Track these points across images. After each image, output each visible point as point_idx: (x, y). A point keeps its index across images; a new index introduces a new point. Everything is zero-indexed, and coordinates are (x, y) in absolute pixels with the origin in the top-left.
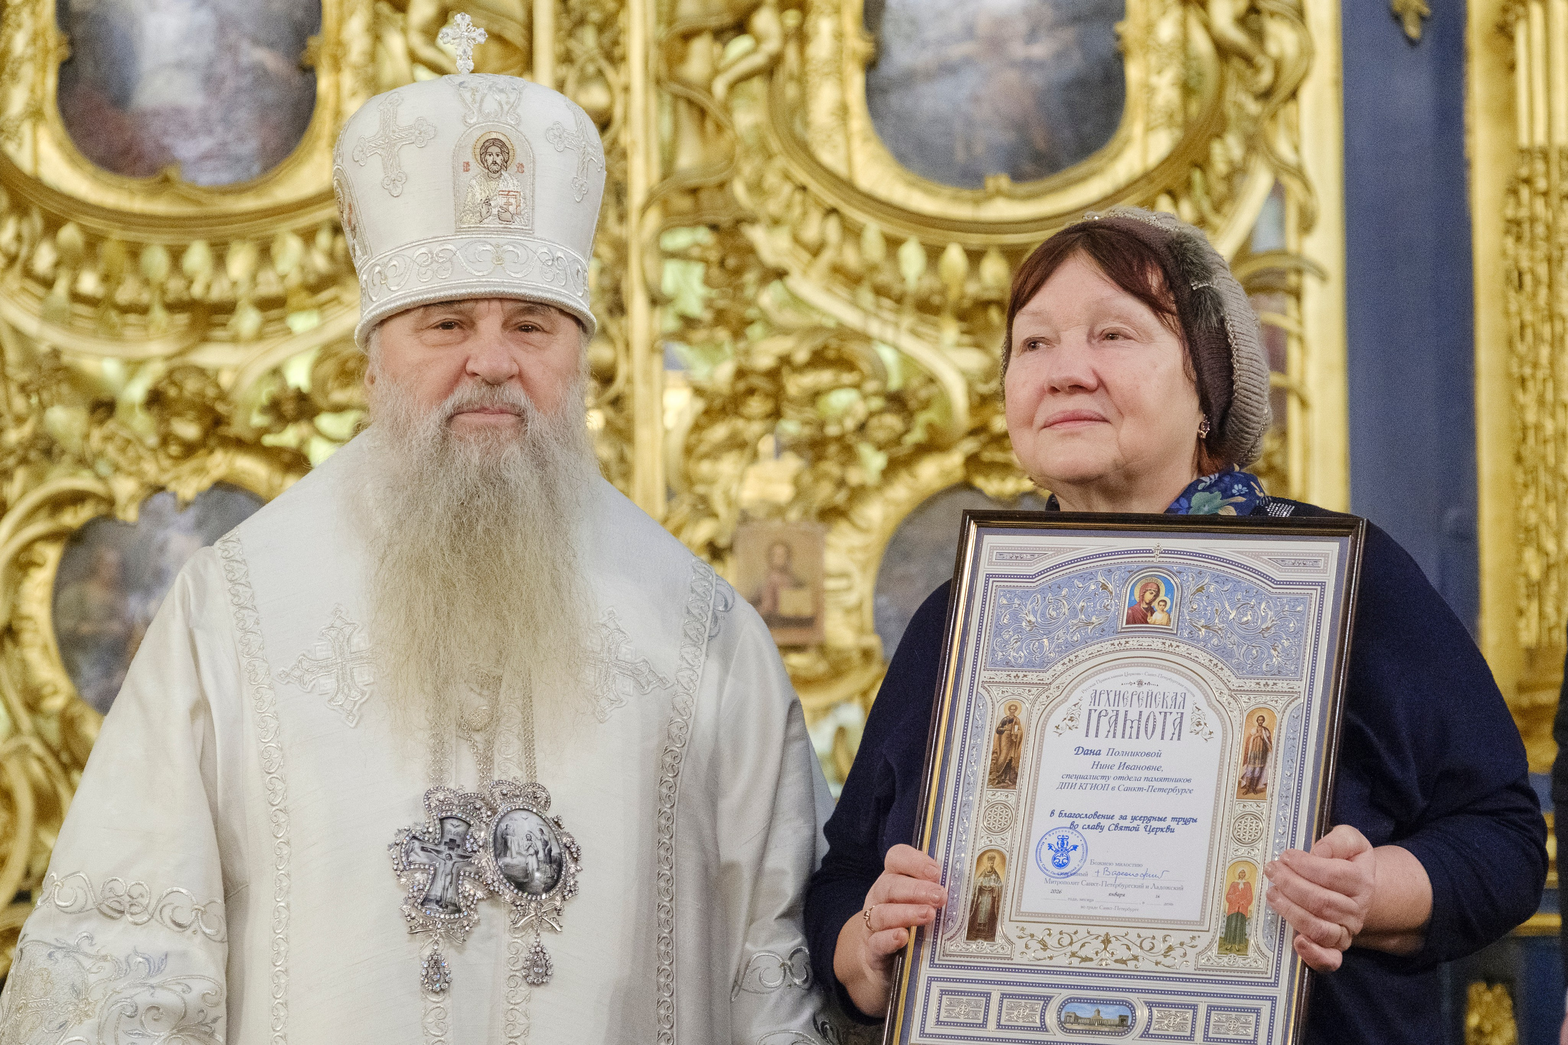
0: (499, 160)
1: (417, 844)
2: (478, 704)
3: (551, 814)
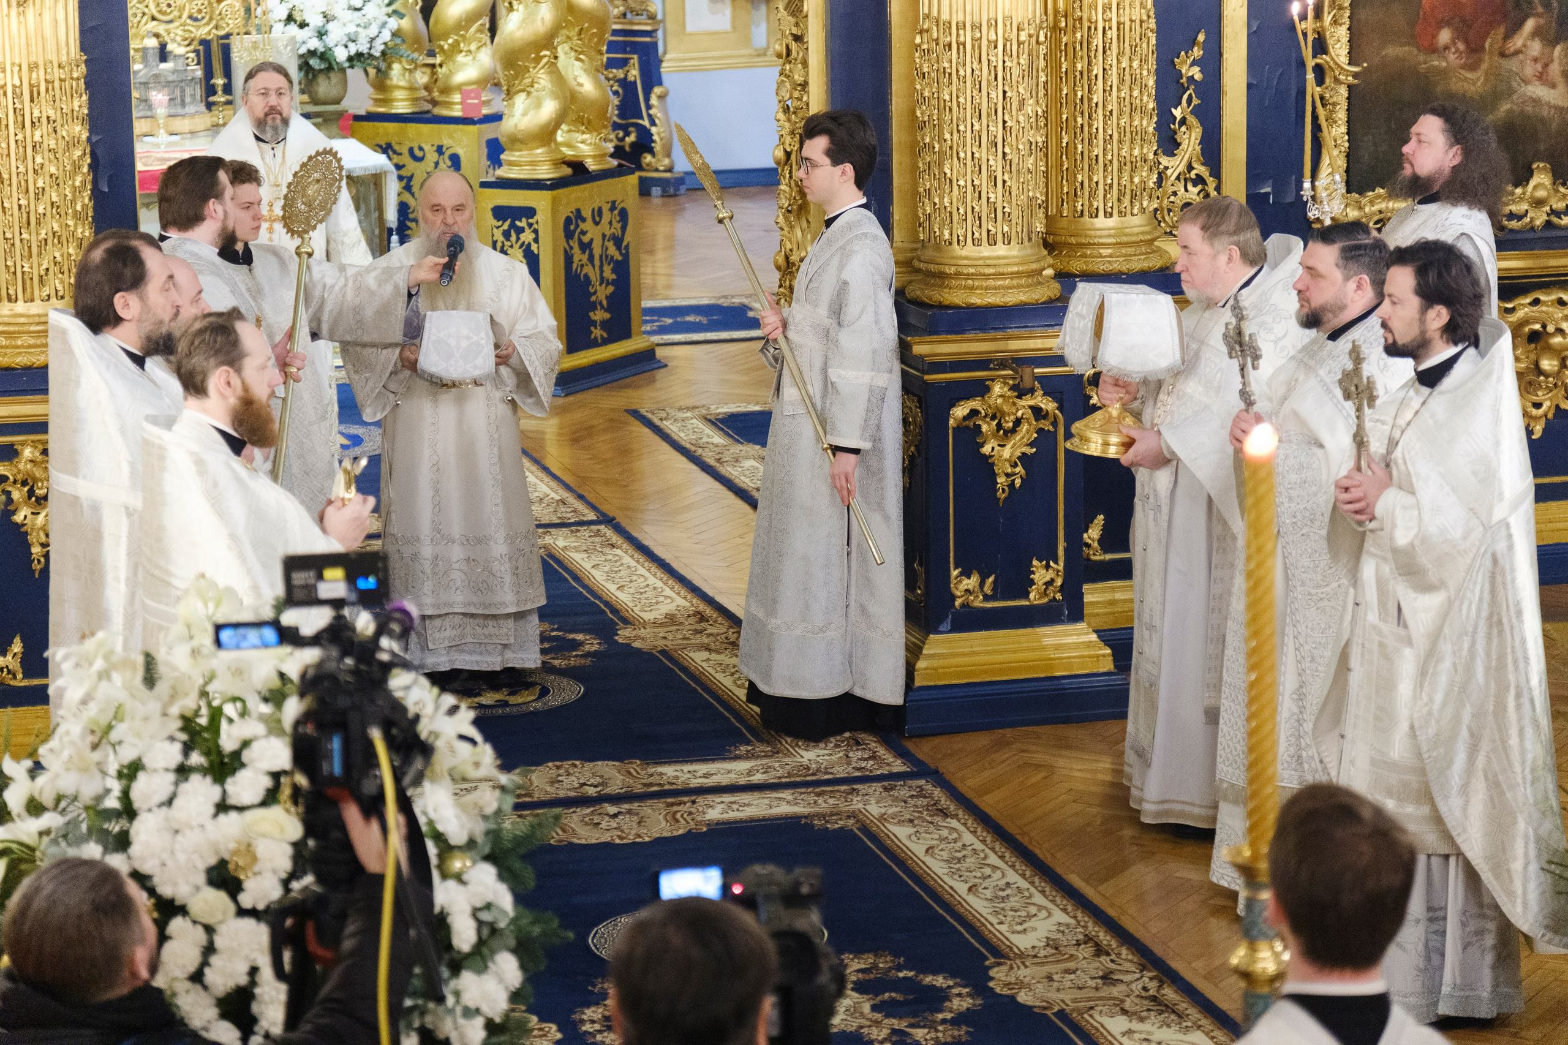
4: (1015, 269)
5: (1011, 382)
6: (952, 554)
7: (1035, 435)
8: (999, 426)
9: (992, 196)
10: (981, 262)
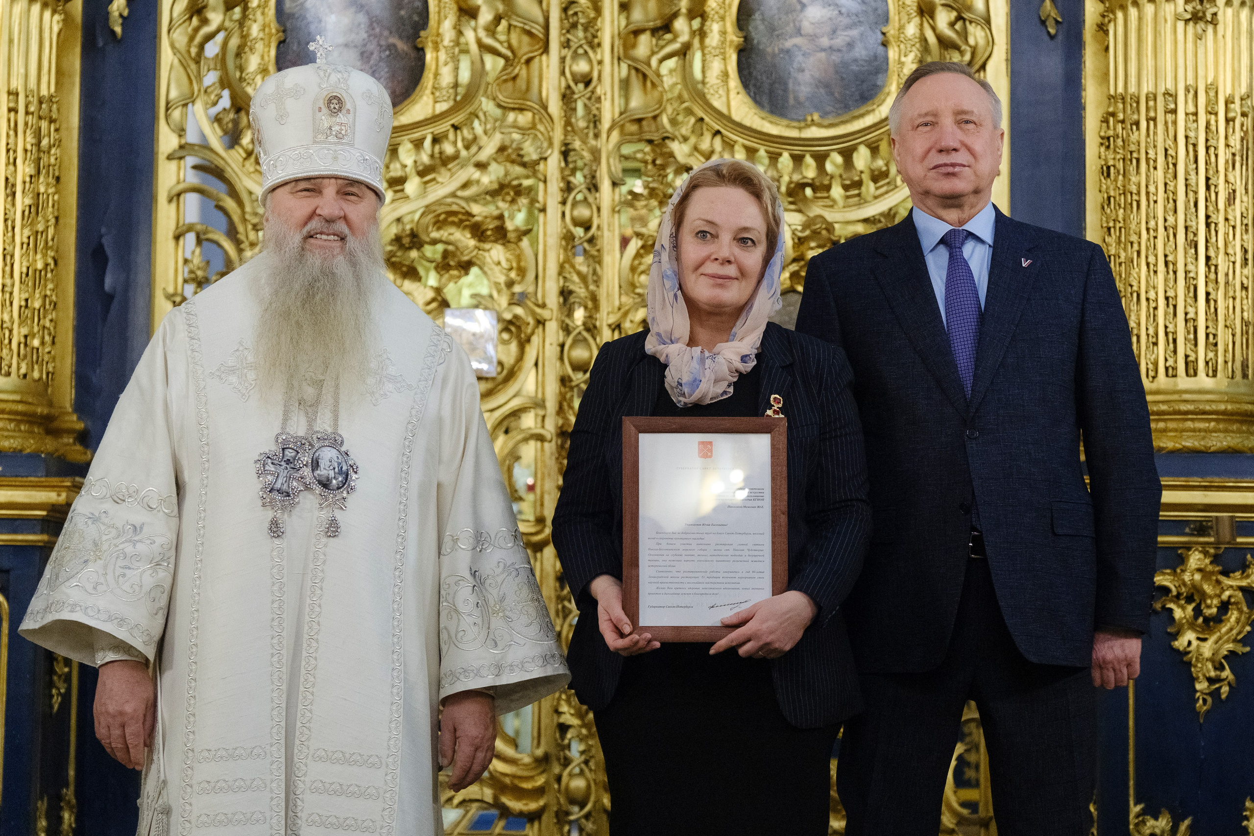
0: (337, 107)
1: (270, 461)
2: (310, 392)
3: (343, 449)
4: (1222, 407)
5: (1212, 551)
6: (1131, 783)
7: (1248, 628)
8: (1198, 611)
9: (1191, 310)
10: (1175, 397)
